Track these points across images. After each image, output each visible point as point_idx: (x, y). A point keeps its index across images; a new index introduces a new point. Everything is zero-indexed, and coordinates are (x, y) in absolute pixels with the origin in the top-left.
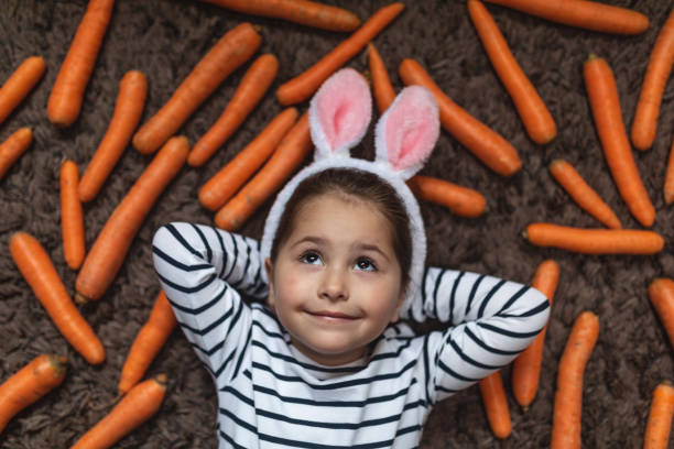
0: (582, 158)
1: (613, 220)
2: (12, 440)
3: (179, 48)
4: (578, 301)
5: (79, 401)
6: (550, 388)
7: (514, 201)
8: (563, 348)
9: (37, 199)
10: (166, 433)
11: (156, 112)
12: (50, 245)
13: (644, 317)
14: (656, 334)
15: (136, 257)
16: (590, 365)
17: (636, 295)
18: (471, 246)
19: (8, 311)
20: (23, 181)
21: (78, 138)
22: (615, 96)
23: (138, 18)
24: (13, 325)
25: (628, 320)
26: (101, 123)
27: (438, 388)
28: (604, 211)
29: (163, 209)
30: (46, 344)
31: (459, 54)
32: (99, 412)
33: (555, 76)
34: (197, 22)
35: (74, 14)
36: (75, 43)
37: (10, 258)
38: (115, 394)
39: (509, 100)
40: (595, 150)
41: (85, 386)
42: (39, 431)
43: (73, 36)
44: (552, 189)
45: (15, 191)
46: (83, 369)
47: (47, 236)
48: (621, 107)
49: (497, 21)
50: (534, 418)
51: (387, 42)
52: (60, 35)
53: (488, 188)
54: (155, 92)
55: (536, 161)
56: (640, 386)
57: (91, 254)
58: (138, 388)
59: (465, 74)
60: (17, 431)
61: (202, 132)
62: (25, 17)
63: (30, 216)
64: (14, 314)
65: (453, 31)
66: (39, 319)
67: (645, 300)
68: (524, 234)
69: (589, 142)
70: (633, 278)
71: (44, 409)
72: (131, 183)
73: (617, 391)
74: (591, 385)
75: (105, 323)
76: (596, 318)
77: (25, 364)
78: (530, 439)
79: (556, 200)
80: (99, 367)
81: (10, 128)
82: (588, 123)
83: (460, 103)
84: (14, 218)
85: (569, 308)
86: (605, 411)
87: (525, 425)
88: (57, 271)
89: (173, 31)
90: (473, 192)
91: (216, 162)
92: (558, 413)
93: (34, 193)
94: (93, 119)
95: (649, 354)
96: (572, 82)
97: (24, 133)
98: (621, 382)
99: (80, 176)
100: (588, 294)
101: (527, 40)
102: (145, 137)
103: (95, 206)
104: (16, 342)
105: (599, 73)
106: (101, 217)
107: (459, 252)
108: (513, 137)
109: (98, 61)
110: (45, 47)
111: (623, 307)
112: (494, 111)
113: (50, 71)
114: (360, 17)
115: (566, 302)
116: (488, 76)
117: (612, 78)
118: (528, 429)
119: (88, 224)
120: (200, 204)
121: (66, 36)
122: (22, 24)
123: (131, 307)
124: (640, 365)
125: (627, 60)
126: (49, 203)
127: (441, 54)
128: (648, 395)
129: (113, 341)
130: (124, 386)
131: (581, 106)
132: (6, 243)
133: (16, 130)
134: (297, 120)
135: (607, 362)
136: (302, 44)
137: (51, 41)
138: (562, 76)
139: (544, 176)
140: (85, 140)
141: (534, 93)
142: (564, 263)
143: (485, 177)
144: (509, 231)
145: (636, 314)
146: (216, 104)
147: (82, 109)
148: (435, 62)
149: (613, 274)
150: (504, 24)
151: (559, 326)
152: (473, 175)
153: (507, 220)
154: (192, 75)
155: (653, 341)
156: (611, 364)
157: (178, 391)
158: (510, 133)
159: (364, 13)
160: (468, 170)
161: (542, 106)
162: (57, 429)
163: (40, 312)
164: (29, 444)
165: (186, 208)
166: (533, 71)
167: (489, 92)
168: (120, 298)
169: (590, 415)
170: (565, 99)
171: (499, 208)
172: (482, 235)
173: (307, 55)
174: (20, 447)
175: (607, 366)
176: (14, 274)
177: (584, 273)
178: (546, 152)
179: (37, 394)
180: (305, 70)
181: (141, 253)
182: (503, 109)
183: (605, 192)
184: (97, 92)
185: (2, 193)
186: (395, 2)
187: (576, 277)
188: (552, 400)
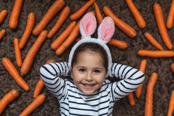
0: (153, 31)
1: (161, 48)
2: (8, 110)
3: (43, 5)
4: (152, 69)
5: (24, 100)
6: (145, 92)
7: (135, 44)
8: (148, 82)
9: (8, 49)
10: (46, 107)
11: (38, 24)
12: (13, 60)
13: (169, 73)
14: (172, 77)
15: (35, 63)
16: (155, 86)
17: (167, 67)
18: (123, 56)
19: (3, 78)
20: (4, 44)
21: (18, 32)
22: (162, 14)
24: (5, 82)
25: (165, 74)
26: (24, 27)
27: (115, 98)
28: (159, 46)
29: (42, 50)
30: (14, 86)
31: (119, 4)
32: (29, 103)
33: (145, 9)
36: (15, 6)
37: (3, 64)
38: (33, 98)
39: (133, 16)
40: (156, 29)
41: (25, 96)
42: (14, 108)
43: (14, 4)
44: (145, 40)
45: (2, 47)
46: (24, 92)
47: (12, 58)
48: (164, 17)
50: (141, 100)
51: (99, 2)
52: (11, 4)
53: (128, 40)
54: (38, 18)
55: (140, 33)
56: (168, 91)
57: (24, 63)
58: (38, 97)
59: (121, 9)
60: (9, 108)
61: (51, 29)
63: (7, 53)
64: (5, 79)
66: (12, 80)
67: (169, 69)
68: (138, 53)
69: (155, 27)
70: (166, 63)
71: (15, 103)
72: (33, 43)
73: (162, 92)
74: (155, 91)
75: (29, 80)
76: (157, 74)
77: (9, 92)
78: (140, 105)
79: (146, 43)
80: (28, 91)
82: (154, 22)
83: (120, 18)
84: (2, 54)
85: (149, 72)
86: (159, 97)
88: (15, 67)
90: (124, 42)
91: (55, 37)
92: (147, 99)
93: (7, 47)
94: (21, 26)
95: (170, 83)
96: (150, 11)
97: (3, 31)
98: (163, 90)
99: (19, 42)
100: (154, 68)
102: (35, 31)
103: (24, 50)
104: (6, 86)
105: (157, 8)
106: (25, 53)
107: (120, 58)
108: (134, 26)
109: (21, 10)
110: (7, 7)
111: (164, 71)
112: (129, 20)
113: (9, 13)
115: (149, 70)
116: (127, 10)
117: (161, 9)
118: (139, 103)
119: (22, 54)
120: (51, 48)
121: (12, 4)
123: (35, 76)
124: (168, 86)
125: (165, 4)
126: (12, 50)
127: (114, 4)
128: (170, 93)
129: (31, 85)
130: (35, 96)
131: (153, 17)
132: (1, 61)
133: (1, 30)
134: (76, 24)
135: (159, 85)
136: (76, 3)
137: (8, 5)
138: (148, 9)
139: (143, 37)
140: (20, 32)
141: (140, 14)
142: (148, 60)
143: (127, 38)
144: (133, 52)
145: (167, 72)
146: (54, 21)
147: (18, 24)
148: (113, 7)
149: (161, 62)
151: (147, 76)
152: (124, 37)
153: (133, 49)
154: (47, 13)
155: (171, 79)
156: (160, 86)
157: (49, 96)
158: (133, 26)
160: (122, 36)
161: (142, 18)
162: (19, 107)
163: (11, 78)
164: (12, 111)
165: (48, 49)
166: (139, 8)
167: (127, 14)
168: (32, 74)
169: (155, 99)
170: (148, 15)
171: (131, 46)
172: (127, 53)
173: (78, 6)
174: (9, 112)
175: (159, 86)
176: (4, 68)
177: (153, 63)
178: (142, 30)
179: (12, 99)
180: (77, 10)
181: (37, 62)
182: (131, 19)
183: (159, 40)
184: (21, 19)
187: (151, 63)
188: (145, 95)
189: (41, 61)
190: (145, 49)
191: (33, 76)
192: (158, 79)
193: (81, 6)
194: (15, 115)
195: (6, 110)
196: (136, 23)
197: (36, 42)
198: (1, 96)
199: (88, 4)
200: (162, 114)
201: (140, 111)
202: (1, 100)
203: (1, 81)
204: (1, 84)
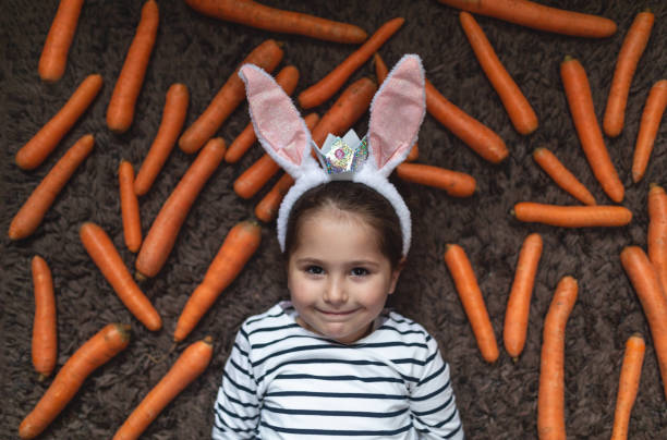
0: (561, 146)
1: (589, 198)
2: (88, 395)
3: (214, 62)
4: (561, 267)
5: (142, 362)
6: (538, 342)
7: (503, 184)
8: (548, 307)
9: (100, 194)
11: (197, 118)
12: (113, 232)
13: (617, 280)
14: (628, 293)
15: (185, 241)
16: (571, 321)
17: (610, 261)
19: (80, 289)
20: (88, 180)
21: (132, 142)
22: (589, 91)
23: (179, 39)
24: (85, 300)
25: (604, 282)
26: (151, 128)
28: (580, 190)
29: (205, 200)
30: (112, 315)
31: (453, 60)
32: (160, 370)
33: (536, 75)
34: (228, 41)
35: (125, 37)
36: (127, 62)
37: (81, 244)
39: (497, 98)
40: (573, 137)
41: (146, 350)
42: (110, 387)
43: (125, 56)
44: (535, 173)
45: (82, 188)
46: (144, 336)
47: (110, 225)
48: (594, 101)
49: (485, 30)
50: (525, 367)
51: (391, 52)
52: (114, 55)
53: (482, 173)
54: (196, 101)
55: (521, 149)
56: (615, 338)
57: (147, 239)
58: (189, 348)
59: (458, 76)
60: (92, 387)
61: (237, 133)
62: (83, 41)
63: (95, 209)
64: (85, 291)
65: (447, 40)
66: (106, 295)
67: (617, 265)
68: (512, 212)
69: (567, 131)
70: (607, 247)
71: (112, 370)
72: (178, 179)
73: (595, 343)
74: (571, 339)
75: (161, 296)
76: (575, 282)
77: (96, 332)
78: (521, 385)
79: (538, 182)
80: (157, 333)
81: (75, 136)
82: (566, 115)
83: (455, 102)
84: (81, 211)
85: (552, 274)
86: (585, 360)
87: (517, 373)
88: (120, 254)
89: (208, 48)
90: (467, 177)
91: (249, 159)
92: (544, 362)
93: (97, 190)
94: (145, 125)
95: (622, 311)
96: (551, 80)
97: (88, 139)
98: (598, 335)
99: (135, 175)
100: (569, 261)
101: (512, 45)
102: (190, 139)
103: (150, 200)
104: (87, 314)
105: (574, 72)
106: (154, 208)
108: (501, 130)
109: (147, 78)
110: (102, 66)
111: (599, 272)
112: (484, 108)
113: (107, 87)
114: (367, 31)
115: (550, 269)
116: (477, 78)
117: (585, 76)
118: (520, 377)
119: (143, 214)
120: (236, 194)
121: (119, 56)
122: (81, 46)
123: (182, 282)
124: (613, 321)
125: (599, 59)
126: (110, 198)
127: (437, 60)
128: (621, 345)
129: (169, 311)
131: (559, 100)
132: (76, 232)
133: (81, 137)
135: (585, 318)
136: (318, 55)
137: (106, 60)
138: (543, 76)
140: (139, 143)
141: (518, 90)
142: (547, 236)
143: (477, 164)
144: (499, 210)
145: (610, 277)
147: (135, 116)
148: (434, 67)
149: (590, 244)
150: (491, 32)
151: (543, 289)
152: (468, 163)
153: (498, 201)
154: (226, 85)
155: (625, 300)
156: (589, 321)
158: (498, 127)
159: (371, 27)
160: (463, 158)
161: (525, 103)
162: (124, 385)
163: (107, 288)
164: (101, 398)
165: (225, 199)
166: (517, 72)
167: (480, 91)
168: (172, 275)
169: (572, 364)
170: (546, 94)
171: (491, 191)
172: (476, 213)
173: (323, 64)
174: (94, 401)
175: (586, 322)
176: (83, 258)
177: (565, 244)
178: (529, 141)
179: (107, 355)
180: (322, 78)
181: (188, 238)
182: (492, 106)
183: (582, 174)
184: (146, 103)
185: (70, 190)
186: (398, 16)
187: (558, 246)
188: (539, 352)
189: (201, 235)
190: (538, 202)
192: (581, 298)
194: (110, 410)
195: (83, 394)
196: (506, 120)
197: (188, 173)
198: (69, 347)
199: (357, 58)
200: (597, 414)
201: (523, 406)
202: (67, 360)
203: (70, 298)
204: (71, 309)
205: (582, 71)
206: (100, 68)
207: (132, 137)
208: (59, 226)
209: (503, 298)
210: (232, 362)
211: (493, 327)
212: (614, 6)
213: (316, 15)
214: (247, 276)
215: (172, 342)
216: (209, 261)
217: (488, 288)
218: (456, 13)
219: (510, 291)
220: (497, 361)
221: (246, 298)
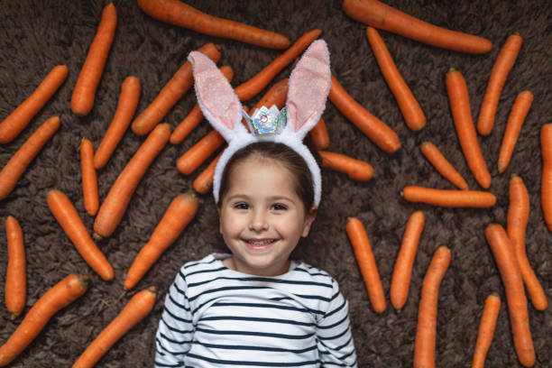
0: (443, 140)
1: (463, 184)
2: (52, 331)
3: (163, 59)
4: (438, 238)
5: (97, 305)
6: (417, 297)
7: (395, 170)
8: (426, 270)
9: (64, 166)
11: (147, 106)
12: (75, 198)
13: (481, 250)
14: (489, 261)
15: (134, 208)
16: (444, 282)
17: (477, 235)
18: (366, 199)
19: (46, 244)
20: (54, 154)
21: (92, 124)
22: (467, 98)
23: (134, 37)
24: (51, 254)
25: (471, 251)
26: (108, 112)
28: (456, 177)
29: (153, 174)
30: (74, 267)
31: (360, 66)
32: (112, 313)
33: (426, 82)
34: (175, 41)
35: (87, 34)
36: (89, 56)
37: (47, 207)
39: (393, 99)
41: (100, 295)
42: (70, 325)
43: (88, 50)
44: (421, 162)
45: (48, 160)
46: (99, 284)
47: (72, 192)
48: (471, 105)
49: (386, 42)
50: (406, 317)
52: (78, 49)
53: (378, 161)
54: (147, 91)
55: (411, 142)
56: (477, 296)
57: (104, 205)
58: (137, 295)
59: (363, 80)
60: (55, 325)
61: (180, 120)
62: (52, 36)
63: (59, 178)
64: (50, 246)
65: (356, 49)
66: (68, 250)
67: (482, 239)
68: (402, 194)
69: (448, 130)
70: (475, 223)
71: (72, 311)
72: (131, 156)
73: (462, 299)
74: (444, 295)
75: (114, 253)
76: (449, 251)
77: (59, 280)
78: (402, 331)
79: (423, 170)
80: (110, 282)
81: (44, 116)
82: (448, 116)
83: (359, 101)
84: (49, 180)
85: (431, 243)
86: (453, 312)
87: (398, 321)
88: (80, 216)
89: (158, 47)
90: (366, 165)
91: (189, 141)
92: (421, 314)
93: (62, 162)
94: (102, 109)
95: (484, 275)
96: (437, 87)
97: (55, 120)
98: (464, 293)
99: (94, 151)
100: (444, 234)
101: (408, 56)
102: (140, 124)
103: (106, 172)
104: (53, 265)
105: (457, 84)
106: (109, 179)
108: (396, 125)
109: (106, 69)
110: (67, 58)
111: (468, 243)
112: (383, 107)
113: (72, 75)
114: (290, 39)
115: (429, 240)
116: (379, 82)
117: (465, 85)
118: (402, 325)
119: (100, 183)
120: (178, 170)
121: (82, 50)
122: (50, 40)
123: (132, 241)
124: (477, 282)
125: (477, 71)
126: (72, 169)
127: (347, 66)
128: (482, 302)
129: (119, 265)
131: (443, 103)
132: (44, 197)
133: (49, 118)
135: (455, 280)
136: (249, 57)
137: (71, 53)
138: (431, 83)
140: (98, 124)
141: (411, 94)
142: (428, 213)
143: (377, 155)
144: (391, 190)
145: (476, 248)
147: (95, 102)
148: (343, 72)
149: (462, 221)
150: (392, 45)
151: (423, 256)
152: (368, 151)
153: (390, 183)
154: (173, 79)
155: (487, 266)
156: (458, 282)
158: (393, 123)
159: (294, 36)
160: (365, 148)
161: (417, 104)
162: (82, 324)
163: (68, 244)
165: (169, 173)
166: (411, 79)
167: (380, 93)
168: (124, 235)
169: (443, 315)
170: (433, 99)
171: (385, 175)
172: (373, 193)
173: (253, 65)
174: (56, 336)
175: (455, 283)
176: (50, 218)
177: (442, 220)
178: (419, 136)
179: (68, 300)
180: (252, 77)
181: (137, 205)
182: (390, 107)
183: (458, 164)
184: (105, 90)
185: (39, 162)
186: (316, 28)
187: (437, 222)
188: (417, 305)
189: (148, 203)
190: (422, 186)
191: (125, 241)
192: (454, 264)
193: (263, 67)
194: (70, 343)
195: (48, 330)
196: (400, 118)
197: (139, 152)
198: (37, 292)
199: (281, 61)
200: (460, 354)
201: (403, 347)
202: (35, 302)
203: (38, 251)
204: (38, 261)
205: (463, 81)
206: (66, 59)
207: (92, 119)
208: (29, 191)
209: (391, 262)
210: (171, 298)
211: (383, 285)
212: (491, 28)
213: (248, 24)
214: (185, 238)
215: (123, 289)
216: (155, 225)
217: (380, 254)
218: (363, 27)
219: (397, 257)
220: (384, 312)
221: (184, 255)
